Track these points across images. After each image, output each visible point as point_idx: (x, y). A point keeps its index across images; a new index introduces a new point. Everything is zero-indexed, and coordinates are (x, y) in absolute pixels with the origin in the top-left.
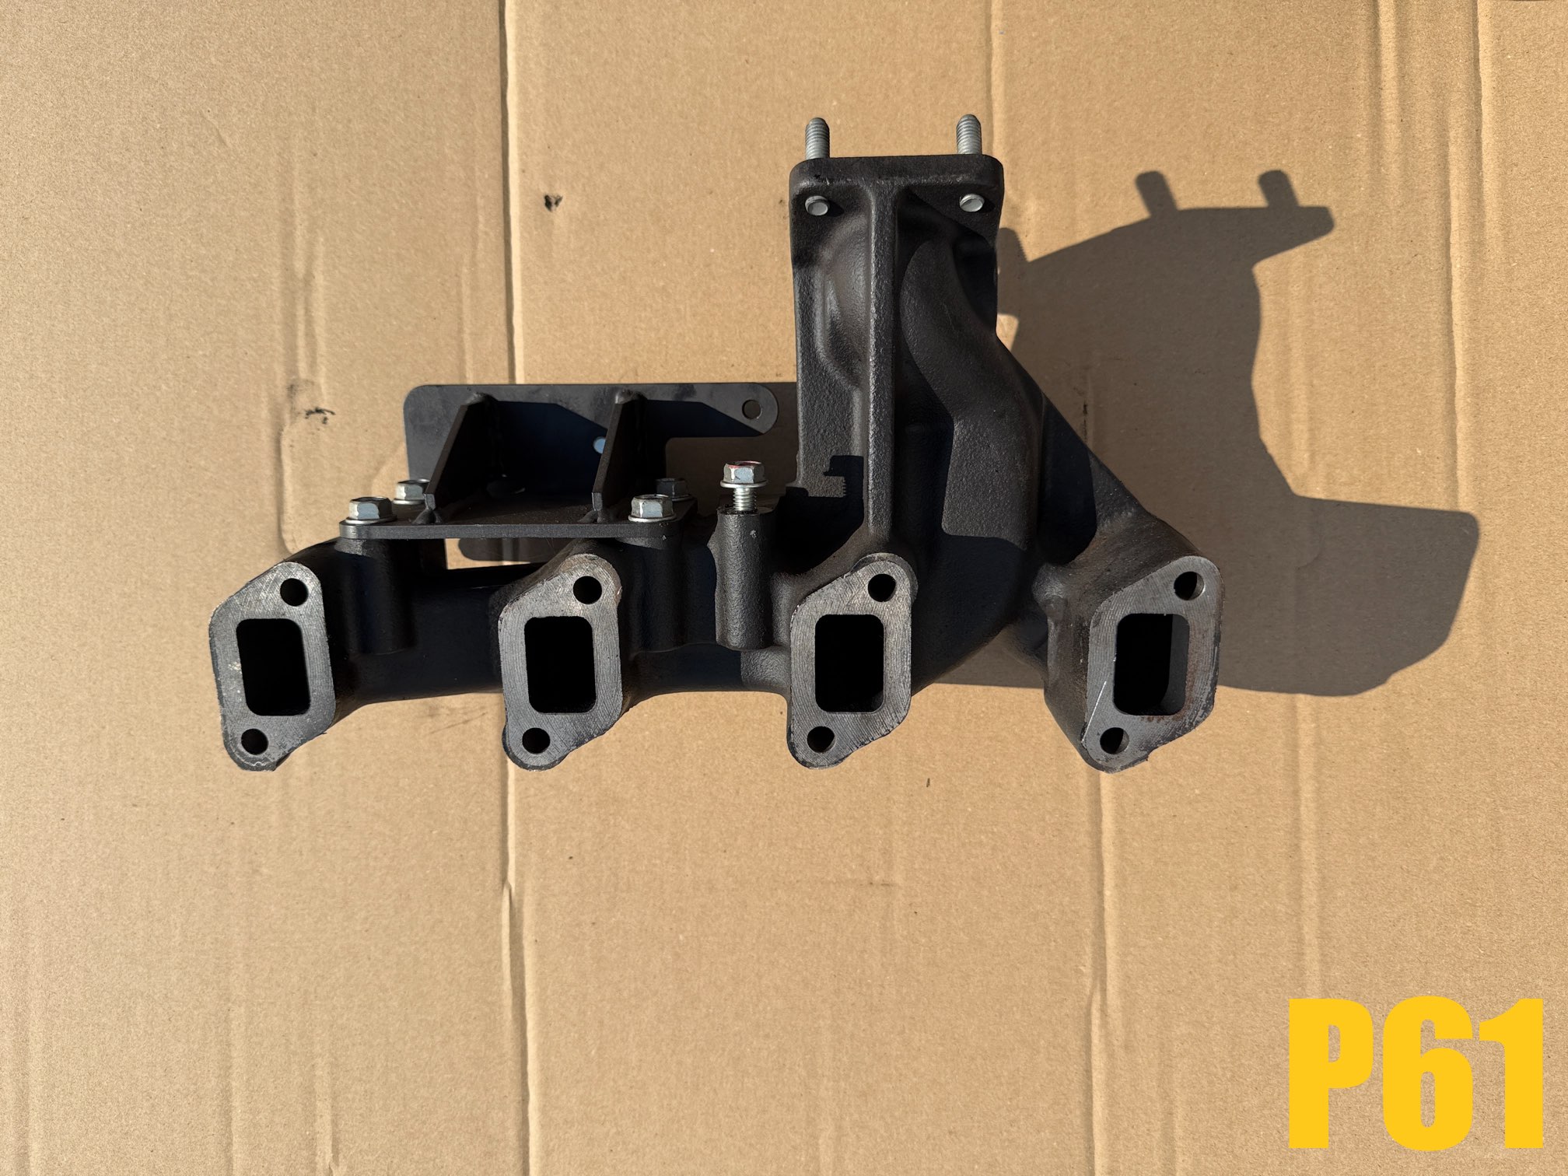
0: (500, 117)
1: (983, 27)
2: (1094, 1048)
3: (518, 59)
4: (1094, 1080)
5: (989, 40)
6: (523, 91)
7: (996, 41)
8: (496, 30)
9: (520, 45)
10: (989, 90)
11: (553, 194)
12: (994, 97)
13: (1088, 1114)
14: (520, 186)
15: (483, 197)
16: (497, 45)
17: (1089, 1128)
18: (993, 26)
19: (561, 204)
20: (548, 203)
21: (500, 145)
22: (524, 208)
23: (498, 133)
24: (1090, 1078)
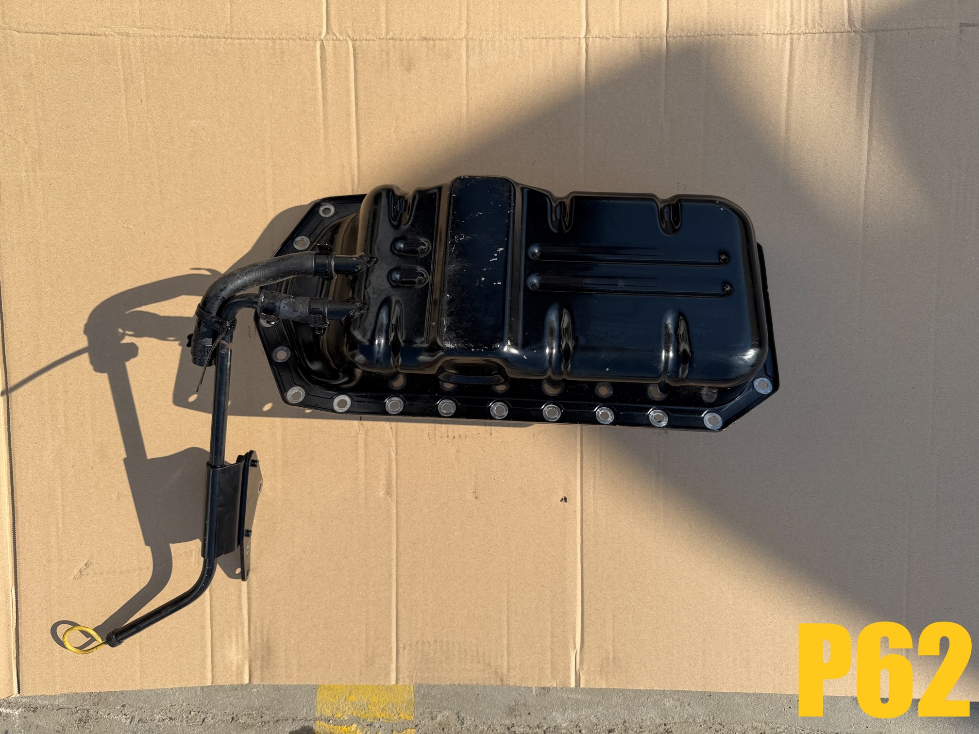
0: (584, 533)
1: (399, 562)
2: (357, 166)
3: (576, 555)
4: (356, 153)
5: (397, 557)
6: (575, 542)
7: (394, 556)
8: (584, 566)
9: (576, 559)
10: (397, 538)
11: (563, 503)
12: (396, 535)
13: (358, 139)
14: (576, 506)
15: (591, 502)
16: (584, 560)
17: (358, 133)
18: (395, 562)
19: (561, 499)
20: (565, 499)
21: (584, 522)
22: (575, 498)
23: (584, 526)
24: (358, 154)
